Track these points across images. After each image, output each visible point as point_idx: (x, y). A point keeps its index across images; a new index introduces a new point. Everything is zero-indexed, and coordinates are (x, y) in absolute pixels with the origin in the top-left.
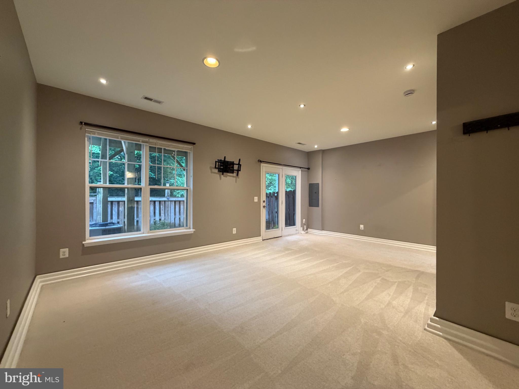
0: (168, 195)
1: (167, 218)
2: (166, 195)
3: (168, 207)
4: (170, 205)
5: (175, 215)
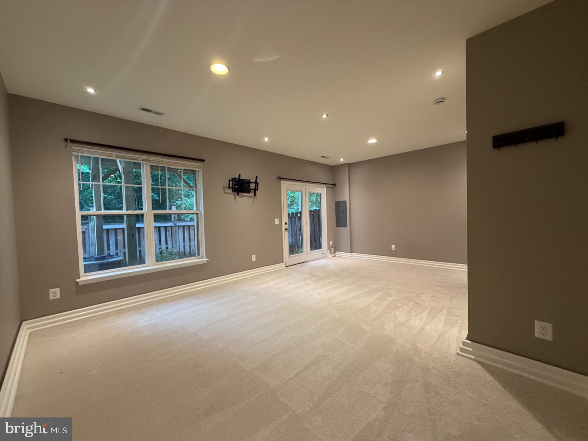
0: (175, 219)
1: (176, 246)
2: (173, 219)
3: (175, 234)
4: (177, 231)
5: (184, 242)
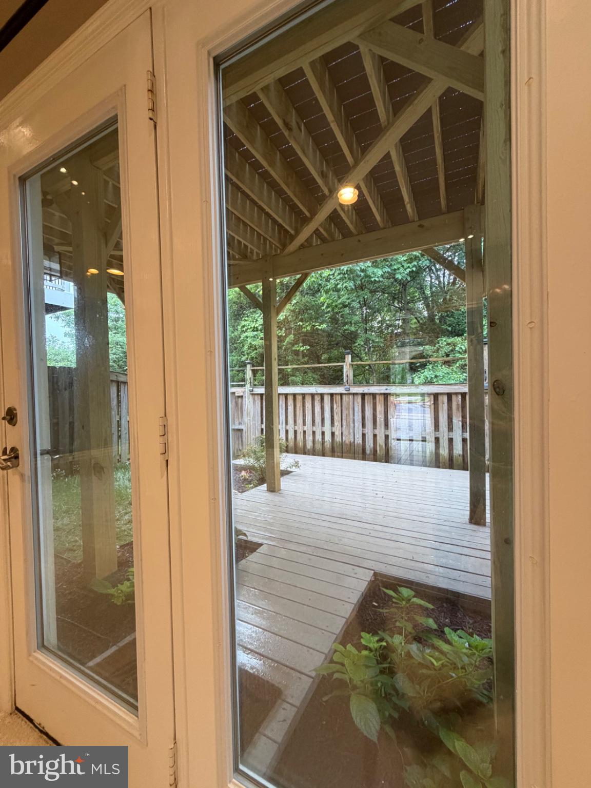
0: (348, 381)
1: (347, 431)
2: (345, 381)
3: (348, 409)
4: (351, 403)
5: (364, 425)
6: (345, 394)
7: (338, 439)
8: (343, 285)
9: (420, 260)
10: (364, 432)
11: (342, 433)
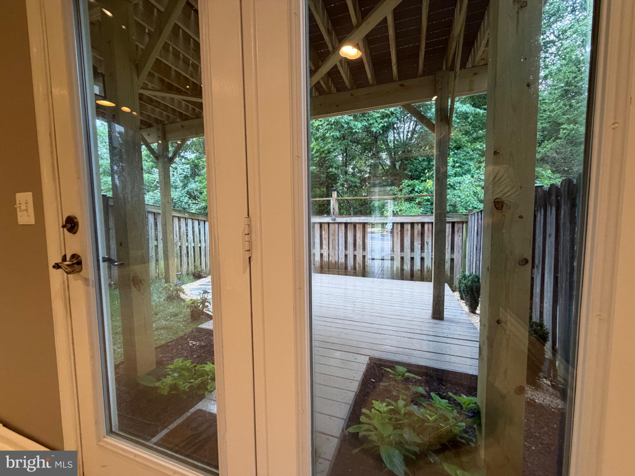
0: (334, 213)
1: (333, 253)
2: (331, 213)
3: (334, 235)
5: (346, 248)
6: (332, 223)
7: (326, 259)
8: (330, 134)
9: (390, 117)
10: (346, 253)
11: (329, 254)
